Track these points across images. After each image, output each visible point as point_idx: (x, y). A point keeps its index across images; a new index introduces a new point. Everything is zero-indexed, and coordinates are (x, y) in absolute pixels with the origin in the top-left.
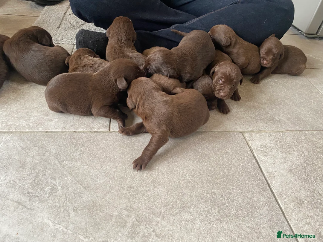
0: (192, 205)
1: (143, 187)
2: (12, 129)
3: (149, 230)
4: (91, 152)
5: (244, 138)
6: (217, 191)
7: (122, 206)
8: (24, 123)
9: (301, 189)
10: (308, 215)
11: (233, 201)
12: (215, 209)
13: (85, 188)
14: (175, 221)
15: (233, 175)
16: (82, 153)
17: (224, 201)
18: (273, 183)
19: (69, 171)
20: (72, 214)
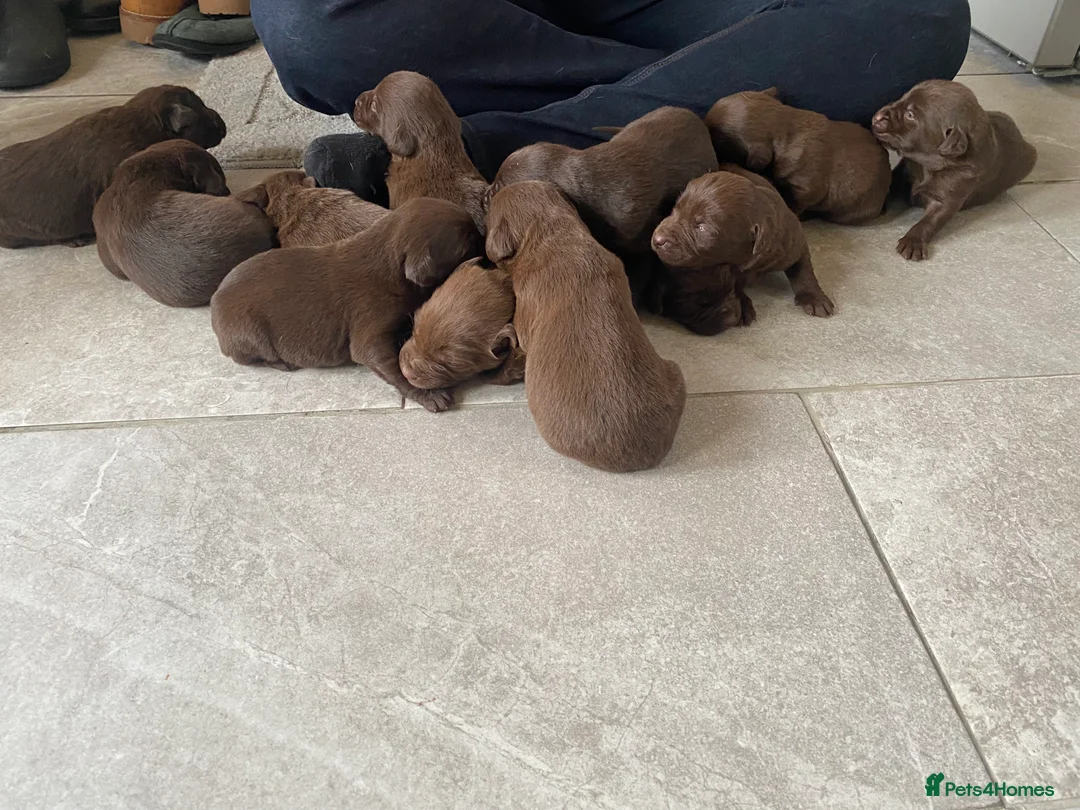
0: (636, 598)
1: (497, 553)
2: (138, 415)
3: (513, 664)
4: (354, 467)
5: (805, 407)
6: (712, 560)
7: (439, 604)
8: (169, 397)
9: (972, 549)
10: (987, 620)
11: (758, 587)
12: (703, 607)
13: (338, 562)
14: (585, 642)
15: (764, 514)
16: (327, 469)
17: (730, 587)
18: (888, 532)
19: (295, 518)
20: (306, 627)
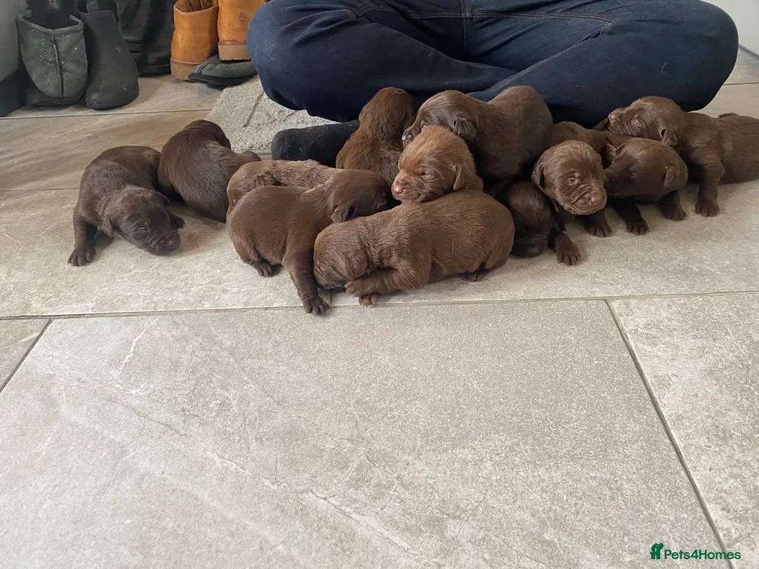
0: (479, 435)
1: (385, 402)
5: (610, 310)
6: (535, 411)
7: (343, 434)
8: (180, 297)
9: (729, 410)
11: (566, 431)
12: (526, 443)
13: (279, 404)
14: (441, 463)
15: (574, 382)
16: (276, 344)
17: (546, 430)
18: (666, 397)
19: (253, 375)
20: (254, 445)
